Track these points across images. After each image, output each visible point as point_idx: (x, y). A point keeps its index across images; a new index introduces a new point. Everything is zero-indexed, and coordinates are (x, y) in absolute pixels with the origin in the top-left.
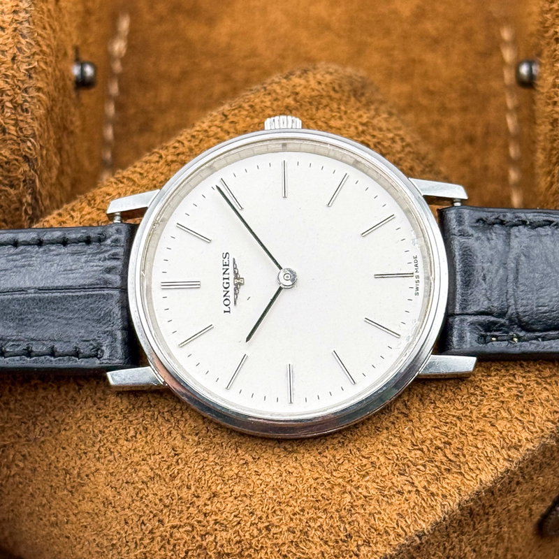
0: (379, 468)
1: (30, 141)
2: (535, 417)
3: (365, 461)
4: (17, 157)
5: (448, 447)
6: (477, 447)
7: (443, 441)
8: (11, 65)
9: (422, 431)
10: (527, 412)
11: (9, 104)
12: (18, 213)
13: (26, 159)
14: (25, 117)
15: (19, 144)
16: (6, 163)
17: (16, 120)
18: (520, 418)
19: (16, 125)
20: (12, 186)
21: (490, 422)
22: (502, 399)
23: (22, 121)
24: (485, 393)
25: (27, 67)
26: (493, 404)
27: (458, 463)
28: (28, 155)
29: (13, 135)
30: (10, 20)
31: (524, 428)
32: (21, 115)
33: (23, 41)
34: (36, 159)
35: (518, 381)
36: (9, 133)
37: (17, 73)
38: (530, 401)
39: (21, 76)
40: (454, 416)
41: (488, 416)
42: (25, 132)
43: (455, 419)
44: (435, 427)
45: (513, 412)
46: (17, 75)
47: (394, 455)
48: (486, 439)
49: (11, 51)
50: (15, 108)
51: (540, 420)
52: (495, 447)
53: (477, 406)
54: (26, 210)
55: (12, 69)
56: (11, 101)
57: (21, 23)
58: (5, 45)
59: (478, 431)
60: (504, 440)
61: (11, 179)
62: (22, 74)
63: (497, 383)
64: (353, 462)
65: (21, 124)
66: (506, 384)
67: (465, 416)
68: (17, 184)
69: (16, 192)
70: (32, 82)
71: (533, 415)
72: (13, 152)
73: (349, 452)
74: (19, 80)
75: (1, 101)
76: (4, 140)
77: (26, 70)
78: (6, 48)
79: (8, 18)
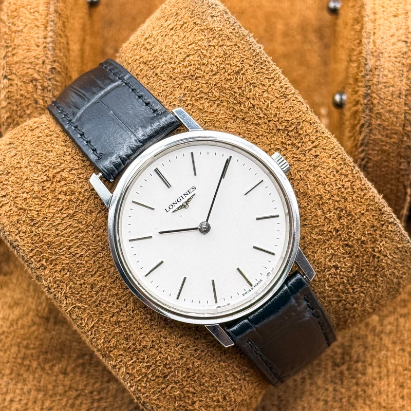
8: (42, 65)
11: (40, 87)
14: (49, 94)
17: (44, 96)
19: (43, 100)
23: (47, 97)
32: (46, 94)
33: (50, 53)
36: (39, 104)
39: (47, 71)
46: (45, 71)
49: (42, 58)
50: (43, 90)
55: (42, 68)
56: (41, 86)
57: (48, 44)
58: (39, 55)
62: (48, 71)
65: (46, 99)
70: (53, 76)
74: (46, 74)
75: (35, 86)
76: (36, 108)
77: (51, 69)
78: (39, 57)
79: (41, 40)
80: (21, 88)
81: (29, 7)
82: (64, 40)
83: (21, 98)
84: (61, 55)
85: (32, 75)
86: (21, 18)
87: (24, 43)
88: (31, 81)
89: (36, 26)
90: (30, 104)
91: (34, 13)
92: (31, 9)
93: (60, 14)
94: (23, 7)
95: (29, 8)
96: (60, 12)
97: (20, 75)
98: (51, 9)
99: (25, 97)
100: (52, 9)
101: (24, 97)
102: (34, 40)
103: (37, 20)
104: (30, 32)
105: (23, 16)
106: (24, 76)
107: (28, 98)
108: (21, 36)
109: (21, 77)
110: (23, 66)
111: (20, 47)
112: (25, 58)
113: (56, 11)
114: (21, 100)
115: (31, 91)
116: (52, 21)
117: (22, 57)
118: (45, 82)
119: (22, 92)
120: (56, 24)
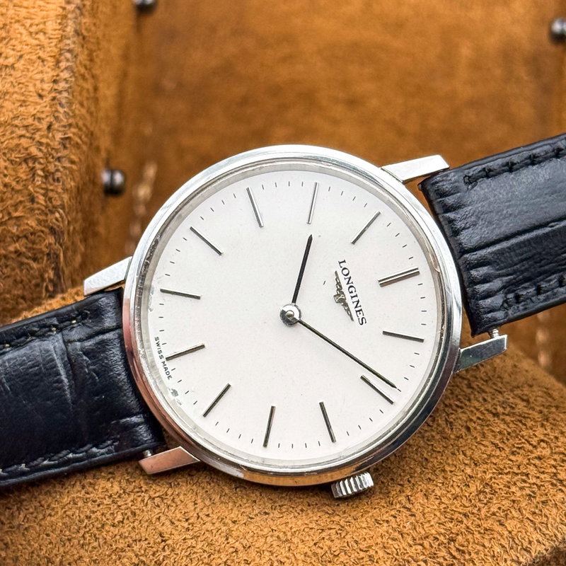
0: (377, 562)
1: (59, 213)
2: (548, 518)
3: (362, 554)
4: (43, 229)
5: (452, 543)
6: (484, 546)
7: (447, 537)
8: (46, 133)
9: (425, 526)
10: (540, 513)
11: (40, 172)
12: (38, 289)
13: (53, 231)
14: (56, 186)
15: (46, 215)
16: (32, 234)
17: (47, 189)
18: (532, 519)
19: (45, 194)
20: (35, 259)
21: (499, 521)
22: (513, 498)
23: (52, 190)
24: (495, 492)
25: (63, 137)
26: (503, 503)
27: (462, 561)
28: (55, 227)
29: (41, 204)
30: (49, 89)
31: (535, 529)
32: (51, 185)
33: (61, 110)
34: (63, 233)
35: (531, 481)
36: (38, 203)
37: (51, 141)
38: (543, 502)
39: (56, 144)
40: (460, 513)
41: (497, 514)
42: (54, 203)
43: (461, 516)
44: (439, 524)
45: (524, 512)
46: (52, 143)
47: (394, 550)
48: (494, 538)
49: (48, 119)
50: (46, 177)
51: (553, 522)
52: (503, 547)
53: (486, 504)
54: (47, 287)
55: (47, 137)
56: (43, 170)
57: (60, 92)
58: (42, 112)
59: (486, 530)
60: (513, 540)
61: (35, 252)
62: (56, 143)
63: (508, 482)
64: (349, 555)
65: (51, 194)
66: (518, 484)
67: (473, 513)
68: (41, 258)
69: (39, 266)
70: (66, 152)
71: (546, 516)
72: (39, 222)
73: (346, 545)
74: (53, 149)
75: (33, 169)
76: (32, 210)
77: (62, 139)
78: (43, 116)
79: (47, 86)
80: (6, 172)
81: (28, 22)
82: (88, 85)
83: (5, 190)
84: (84, 111)
85: (26, 149)
86: (13, 42)
87: (16, 89)
88: (26, 161)
89: (39, 58)
90: (21, 202)
91: (37, 33)
92: (31, 25)
93: (84, 38)
94: (18, 21)
95: (28, 25)
96: (85, 33)
97: (5, 148)
98: (68, 29)
99: (13, 189)
100: (70, 29)
101: (9, 189)
102: (35, 85)
103: (42, 47)
104: (28, 69)
105: (16, 39)
106: (13, 151)
107: (18, 191)
108: (11, 75)
109: (6, 151)
110: (12, 132)
111: (7, 97)
112: (16, 117)
113: (77, 33)
114: (4, 193)
115: (25, 178)
116: (69, 51)
117: (11, 116)
118: (50, 162)
119: (7, 180)
120: (76, 57)
